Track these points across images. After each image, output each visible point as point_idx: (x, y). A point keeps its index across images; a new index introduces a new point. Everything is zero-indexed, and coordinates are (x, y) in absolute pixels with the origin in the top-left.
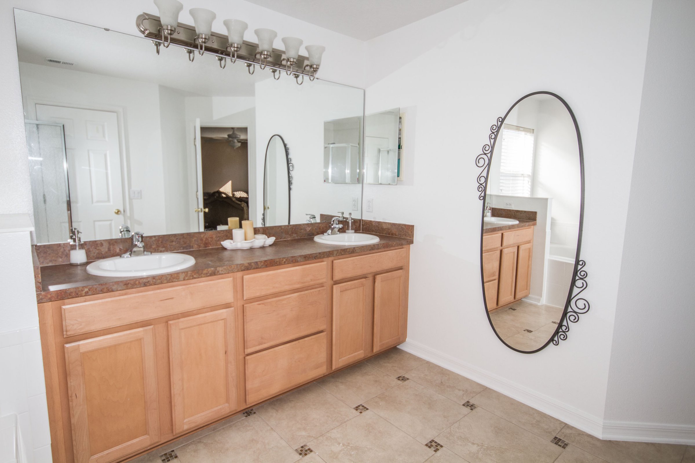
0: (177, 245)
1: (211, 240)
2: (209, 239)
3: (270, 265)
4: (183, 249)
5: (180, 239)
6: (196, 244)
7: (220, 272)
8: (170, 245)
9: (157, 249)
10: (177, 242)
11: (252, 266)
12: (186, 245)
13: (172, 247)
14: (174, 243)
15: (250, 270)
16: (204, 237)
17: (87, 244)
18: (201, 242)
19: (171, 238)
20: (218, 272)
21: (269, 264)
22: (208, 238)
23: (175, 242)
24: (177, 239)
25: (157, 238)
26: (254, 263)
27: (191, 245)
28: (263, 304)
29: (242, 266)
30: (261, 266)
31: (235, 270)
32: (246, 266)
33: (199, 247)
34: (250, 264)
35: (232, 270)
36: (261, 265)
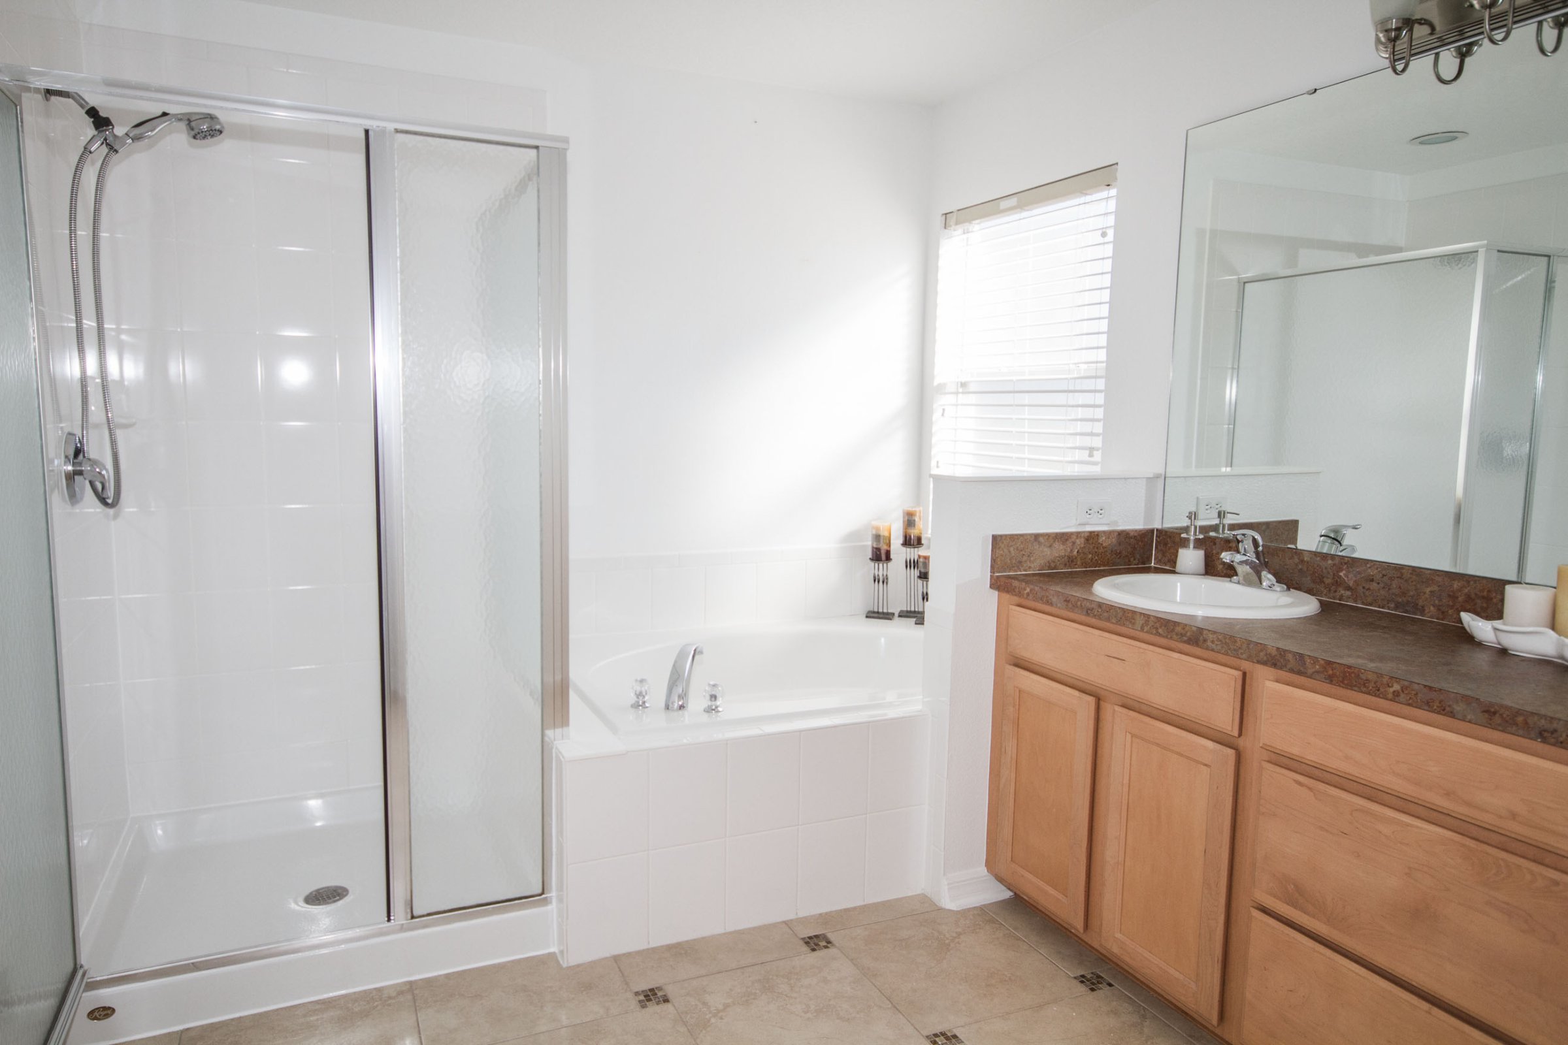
0: (1383, 592)
1: (1485, 605)
2: (1479, 601)
3: (1342, 682)
4: (1396, 608)
5: (1391, 579)
6: (1434, 606)
7: (1209, 643)
8: (1364, 588)
9: (1333, 588)
10: (1382, 585)
11: (1289, 661)
12: (1405, 599)
13: (1367, 592)
14: (1374, 585)
15: (1281, 669)
16: (1460, 590)
17: (1218, 543)
18: (1451, 603)
19: (1369, 570)
20: (1205, 641)
21: (1341, 679)
22: (1473, 596)
23: (1378, 583)
24: (1384, 575)
25: (1337, 561)
26: (1295, 654)
27: (1421, 603)
28: (1310, 789)
29: (1262, 651)
30: (1313, 673)
31: (1242, 654)
32: (1270, 654)
33: (1441, 617)
34: (1282, 652)
35: (1235, 650)
36: (1314, 670)
